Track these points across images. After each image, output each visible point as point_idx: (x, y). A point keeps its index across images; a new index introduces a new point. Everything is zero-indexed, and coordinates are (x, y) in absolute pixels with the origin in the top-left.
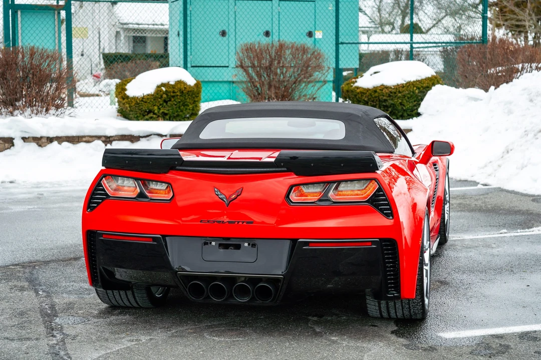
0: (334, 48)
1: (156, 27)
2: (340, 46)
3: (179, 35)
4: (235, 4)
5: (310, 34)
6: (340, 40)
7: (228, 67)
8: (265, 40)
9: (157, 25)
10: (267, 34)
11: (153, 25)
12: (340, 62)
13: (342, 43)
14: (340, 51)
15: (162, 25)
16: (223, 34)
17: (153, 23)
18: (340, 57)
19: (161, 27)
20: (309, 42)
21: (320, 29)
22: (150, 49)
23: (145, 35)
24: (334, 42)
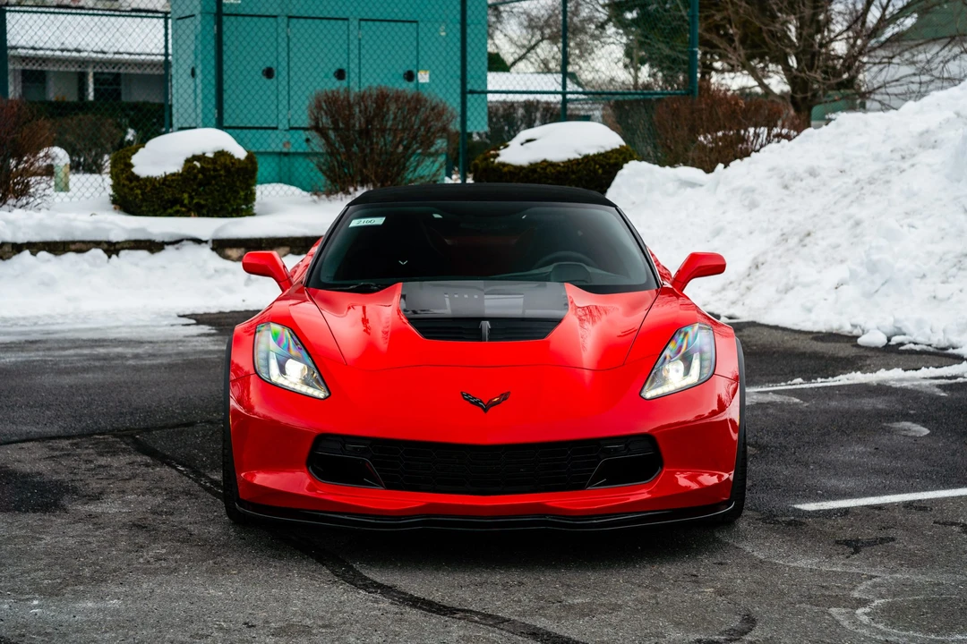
0: (459, 100)
1: (65, 54)
2: (469, 96)
3: (193, 74)
4: (288, 26)
5: (410, 76)
6: (469, 87)
7: (276, 128)
8: (336, 84)
9: (68, 51)
10: (340, 74)
11: (62, 50)
12: (468, 123)
13: (472, 92)
14: (469, 104)
15: (78, 51)
16: (269, 73)
17: (63, 47)
19: (75, 54)
20: (408, 87)
21: (423, 69)
22: (53, 93)
23: (46, 68)
24: (459, 91)
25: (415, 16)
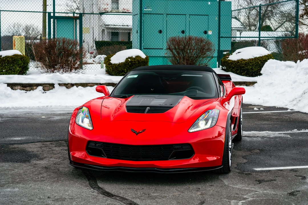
0: (218, 40)
1: (124, 27)
2: (221, 38)
3: (137, 32)
4: (167, 17)
5: (206, 32)
6: (221, 36)
7: (162, 49)
8: (181, 35)
9: (125, 26)
10: (183, 32)
11: (123, 26)
12: (221, 47)
14: (221, 41)
15: (127, 26)
16: (160, 32)
17: (123, 25)
18: (221, 44)
19: (127, 27)
20: (204, 36)
21: (210, 30)
22: (120, 39)
23: (118, 31)
24: (218, 37)
25: (208, 13)
